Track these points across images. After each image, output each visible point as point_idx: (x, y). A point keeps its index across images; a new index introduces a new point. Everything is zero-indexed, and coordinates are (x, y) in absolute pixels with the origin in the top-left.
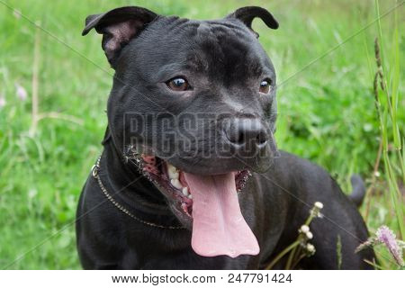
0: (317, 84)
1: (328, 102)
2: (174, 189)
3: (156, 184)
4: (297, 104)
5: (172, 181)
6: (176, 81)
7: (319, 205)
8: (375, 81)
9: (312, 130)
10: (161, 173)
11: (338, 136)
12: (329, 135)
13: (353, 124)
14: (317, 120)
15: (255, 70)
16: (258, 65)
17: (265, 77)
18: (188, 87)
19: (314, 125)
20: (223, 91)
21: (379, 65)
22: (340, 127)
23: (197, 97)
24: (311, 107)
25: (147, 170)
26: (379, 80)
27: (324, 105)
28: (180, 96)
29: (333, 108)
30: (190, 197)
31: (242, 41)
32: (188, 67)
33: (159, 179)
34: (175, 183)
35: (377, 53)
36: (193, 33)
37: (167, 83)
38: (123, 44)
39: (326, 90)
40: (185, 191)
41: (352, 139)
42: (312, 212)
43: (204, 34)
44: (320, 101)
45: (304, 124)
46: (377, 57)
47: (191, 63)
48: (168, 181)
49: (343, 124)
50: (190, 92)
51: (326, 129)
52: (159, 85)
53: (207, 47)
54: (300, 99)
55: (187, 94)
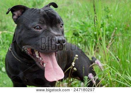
0: (81, 21)
1: (84, 26)
2: (38, 58)
3: (32, 57)
4: (75, 27)
5: (37, 56)
6: (37, 27)
7: (77, 55)
8: (94, 19)
9: (80, 34)
10: (33, 53)
11: (87, 35)
12: (85, 35)
13: (91, 32)
14: (81, 31)
15: (59, 22)
16: (59, 20)
17: (62, 23)
18: (40, 29)
19: (80, 33)
20: (50, 29)
21: (95, 14)
22: (88, 33)
23: (43, 31)
24: (79, 27)
25: (29, 53)
26: (95, 18)
27: (83, 27)
28: (38, 31)
29: (86, 28)
30: (42, 60)
31: (54, 13)
32: (40, 23)
33: (33, 56)
34: (38, 57)
35: (95, 10)
36: (40, 13)
37: (34, 28)
38: (18, 17)
39: (84, 23)
40: (41, 59)
41: (91, 36)
42: (75, 58)
43: (43, 12)
44: (82, 26)
45: (77, 32)
46: (95, 11)
47: (41, 22)
48: (35, 56)
49: (88, 32)
50: (41, 30)
51: (84, 34)
52: (32, 28)
53: (44, 16)
54: (76, 25)
55: (41, 31)
